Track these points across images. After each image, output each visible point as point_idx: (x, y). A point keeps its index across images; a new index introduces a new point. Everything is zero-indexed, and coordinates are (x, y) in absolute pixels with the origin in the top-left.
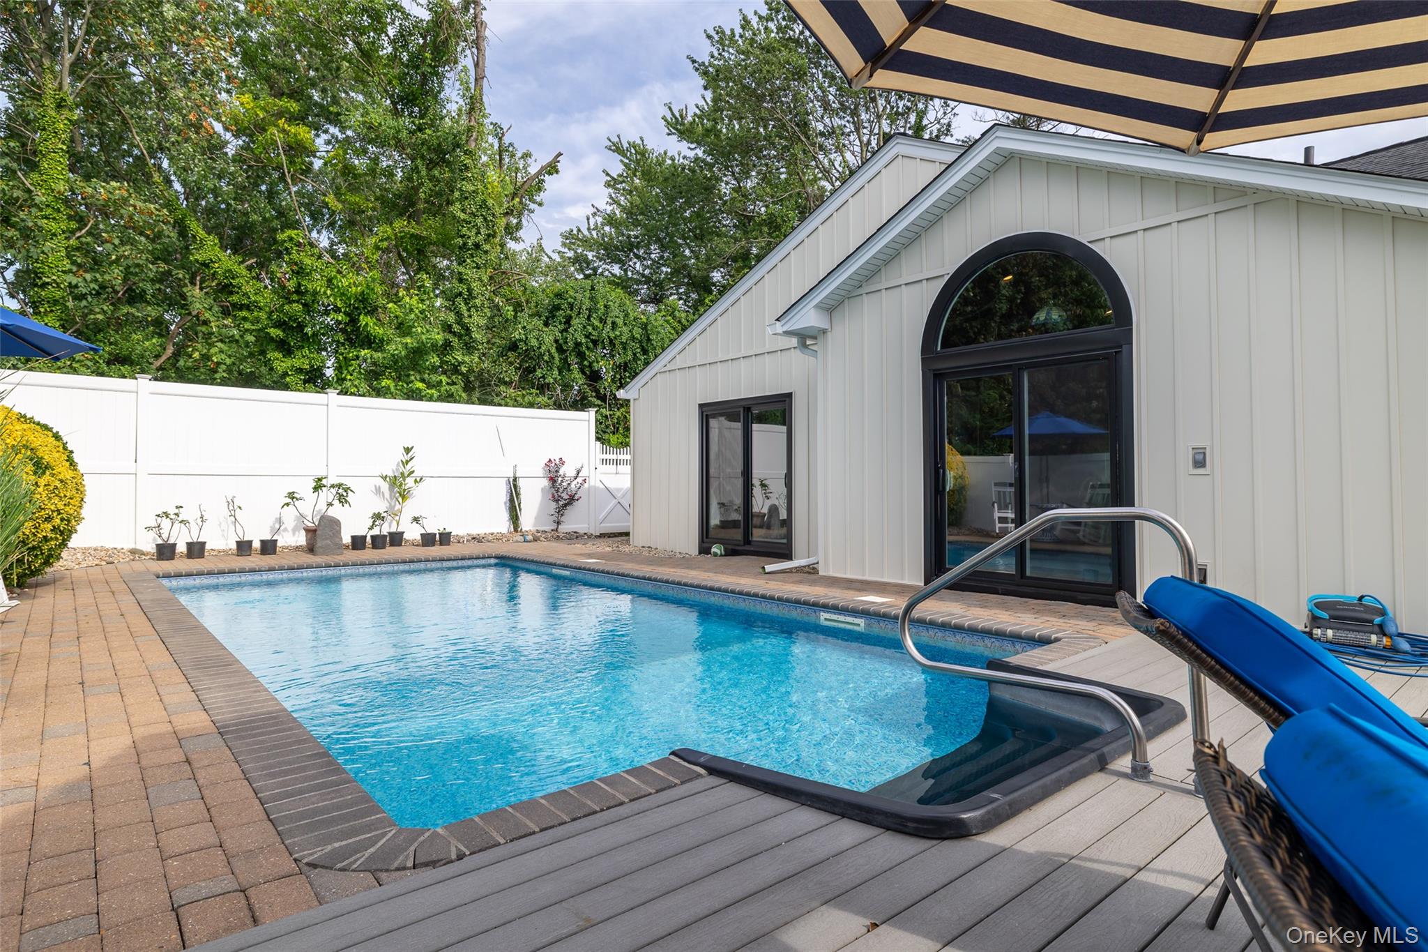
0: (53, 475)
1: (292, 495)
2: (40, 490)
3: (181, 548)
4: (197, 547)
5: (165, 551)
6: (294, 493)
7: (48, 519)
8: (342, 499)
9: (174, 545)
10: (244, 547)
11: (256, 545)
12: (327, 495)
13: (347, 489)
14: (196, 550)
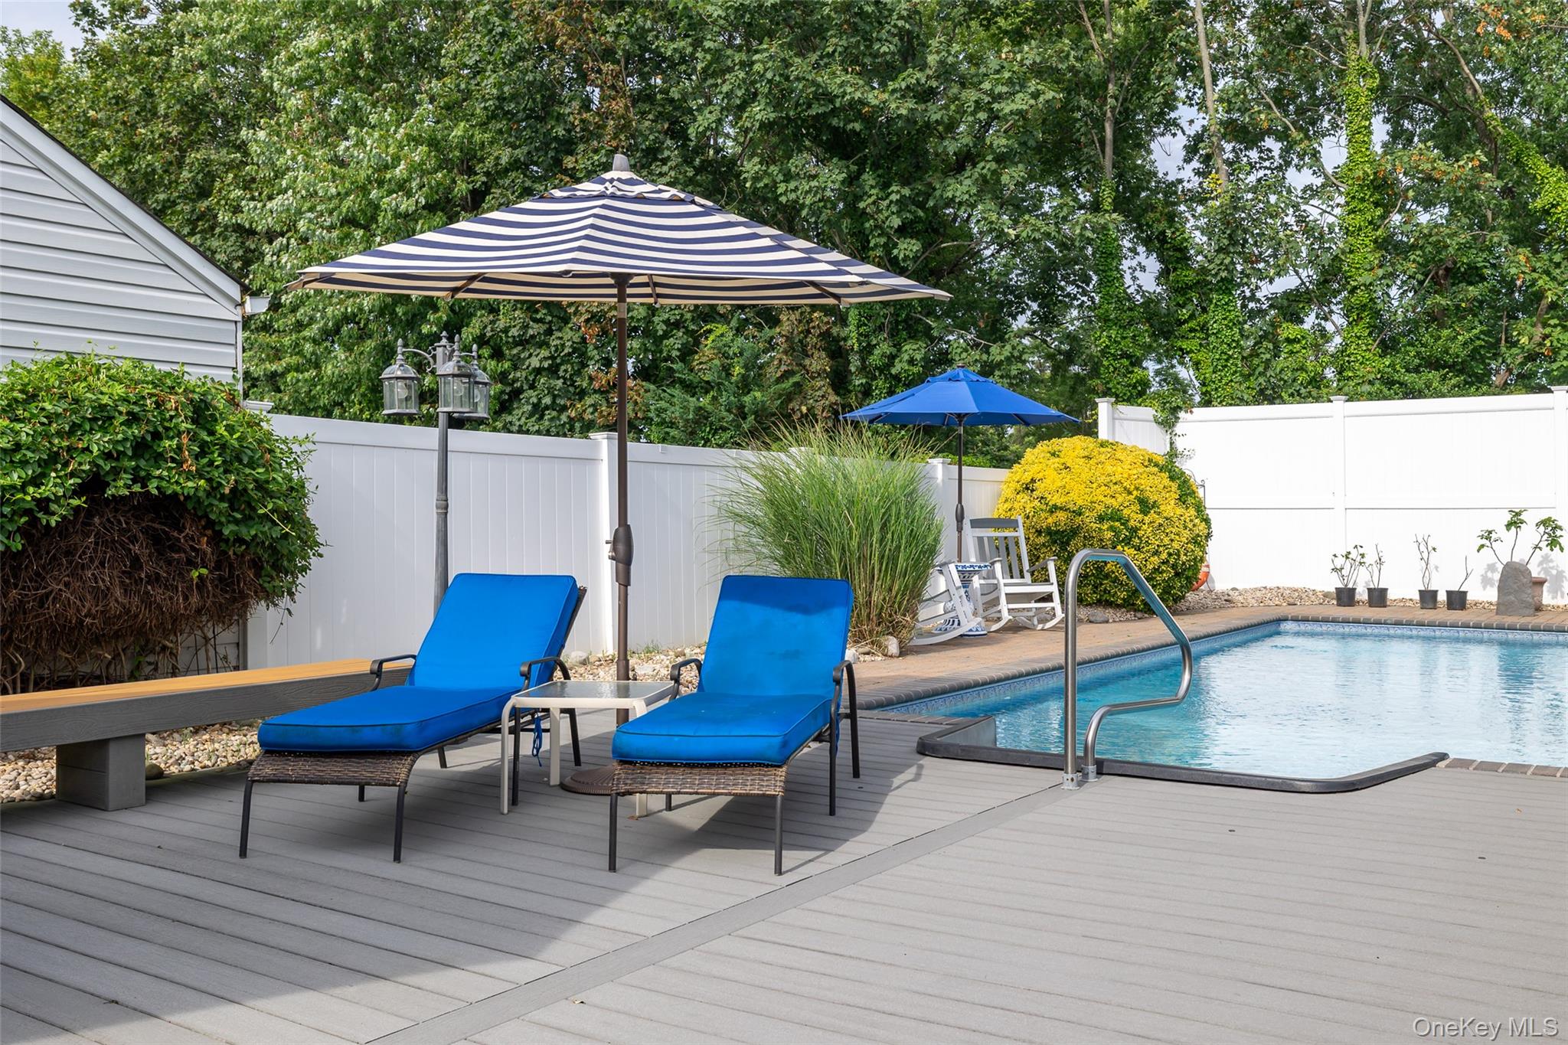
0: (1159, 514)
1: (1488, 535)
2: (1145, 527)
3: (1362, 594)
4: (1376, 594)
5: (1346, 596)
6: (1490, 532)
7: (1156, 553)
8: (1553, 542)
9: (1353, 590)
10: (1428, 597)
11: (1442, 597)
12: (1530, 534)
13: (1557, 527)
14: (1378, 597)
